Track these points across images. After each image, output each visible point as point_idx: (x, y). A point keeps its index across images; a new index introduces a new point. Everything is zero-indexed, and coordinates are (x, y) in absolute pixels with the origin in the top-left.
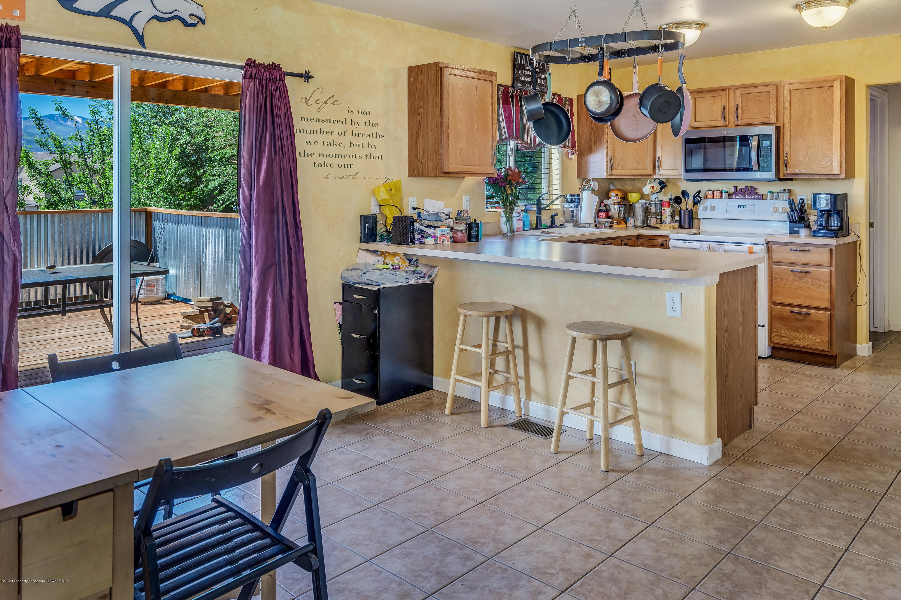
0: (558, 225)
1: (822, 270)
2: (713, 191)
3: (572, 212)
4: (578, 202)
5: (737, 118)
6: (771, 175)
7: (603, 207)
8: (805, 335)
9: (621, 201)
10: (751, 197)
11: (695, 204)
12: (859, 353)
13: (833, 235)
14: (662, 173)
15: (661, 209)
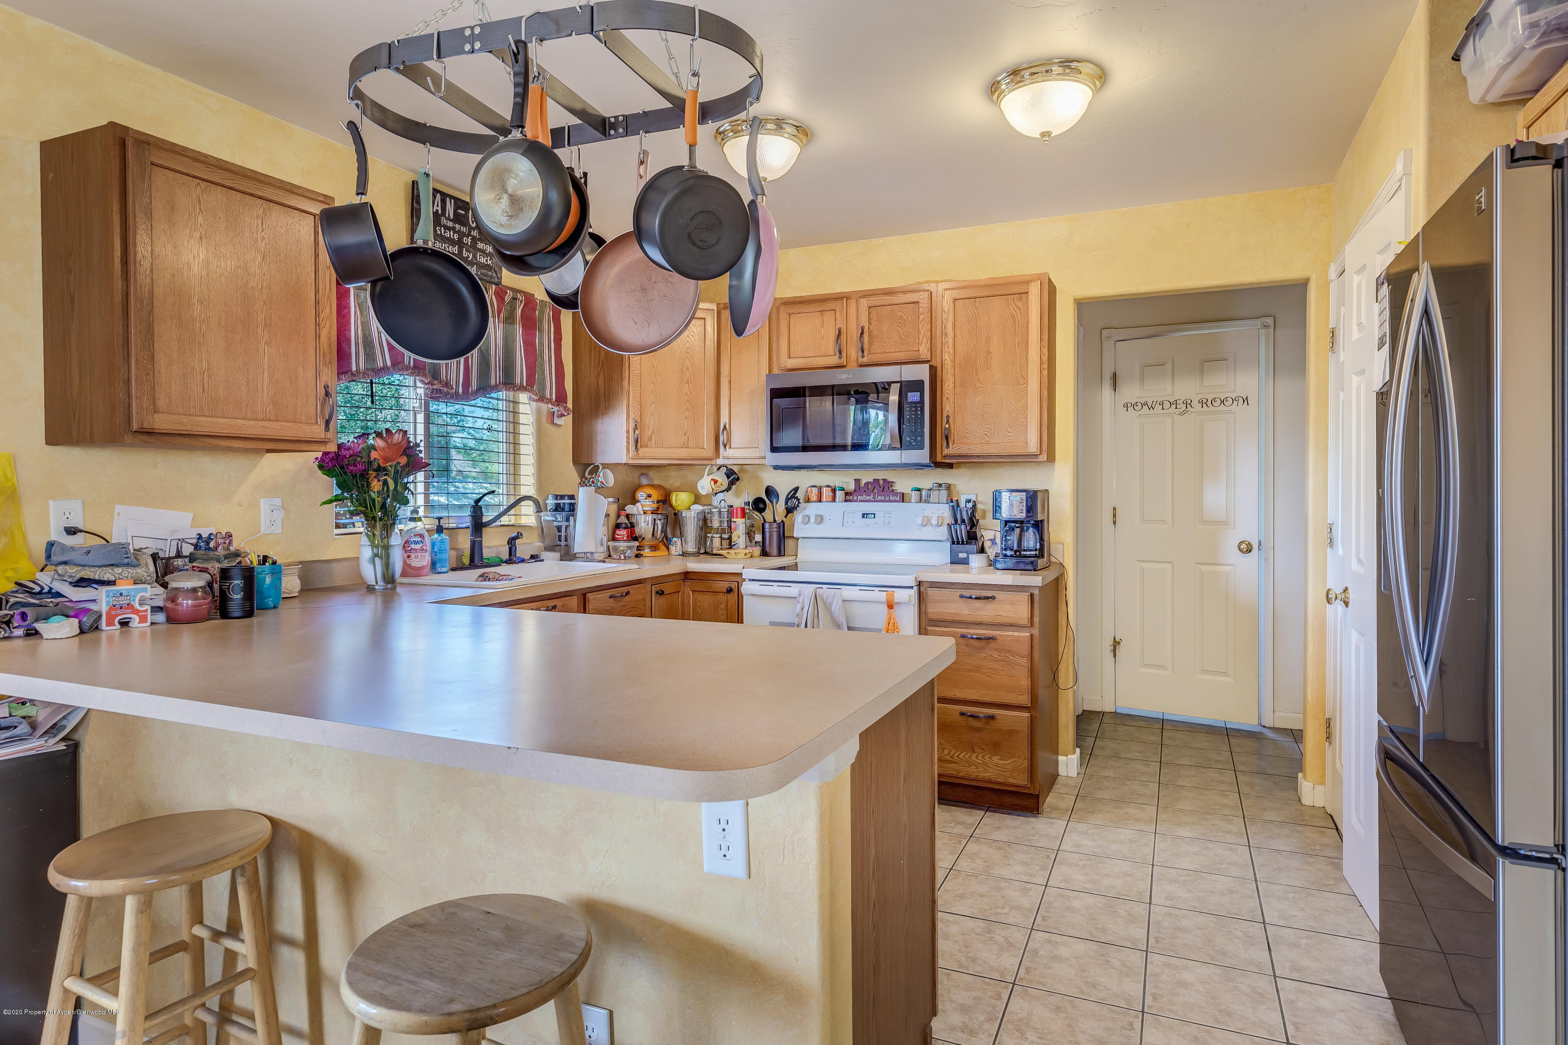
0: (527, 557)
1: (1016, 634)
2: (820, 488)
3: (559, 529)
4: (570, 511)
5: (863, 352)
6: (922, 456)
7: (623, 519)
8: (987, 757)
9: (658, 508)
10: (883, 498)
11: (789, 511)
12: (1062, 771)
13: (1030, 567)
14: (730, 455)
15: (730, 522)
